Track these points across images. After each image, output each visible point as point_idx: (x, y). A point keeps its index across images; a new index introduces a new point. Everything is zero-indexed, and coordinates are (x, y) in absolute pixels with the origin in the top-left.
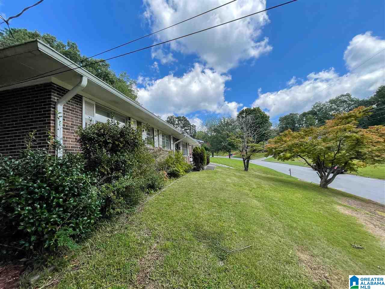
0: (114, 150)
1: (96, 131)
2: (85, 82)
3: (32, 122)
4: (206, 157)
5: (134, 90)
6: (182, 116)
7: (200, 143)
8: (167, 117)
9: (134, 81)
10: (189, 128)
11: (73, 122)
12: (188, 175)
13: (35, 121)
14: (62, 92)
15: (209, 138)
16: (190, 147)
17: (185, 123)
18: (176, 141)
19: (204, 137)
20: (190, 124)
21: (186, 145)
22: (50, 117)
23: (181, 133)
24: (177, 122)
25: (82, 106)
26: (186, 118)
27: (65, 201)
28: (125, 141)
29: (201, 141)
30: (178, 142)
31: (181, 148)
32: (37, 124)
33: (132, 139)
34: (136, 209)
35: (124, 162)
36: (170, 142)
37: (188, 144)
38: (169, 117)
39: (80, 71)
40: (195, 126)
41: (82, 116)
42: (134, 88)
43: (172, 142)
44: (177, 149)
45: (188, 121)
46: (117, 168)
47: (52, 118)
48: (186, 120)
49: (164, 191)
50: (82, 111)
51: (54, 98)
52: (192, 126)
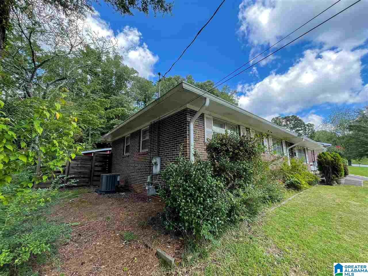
0: (234, 158)
1: (219, 142)
2: (208, 103)
3: (177, 137)
4: (342, 167)
5: (235, 98)
6: (291, 115)
7: (325, 146)
8: (272, 119)
9: (234, 90)
10: (303, 128)
11: (199, 135)
12: (314, 188)
13: (179, 137)
14: (193, 113)
15: (339, 138)
16: (310, 151)
17: (296, 123)
18: (289, 146)
19: (331, 138)
20: (304, 124)
21: (303, 150)
22: (186, 133)
23: (296, 136)
24: (284, 123)
25: (204, 121)
26: (297, 117)
27: (204, 200)
28: (245, 150)
29: (325, 144)
30: (291, 147)
31: (297, 154)
32: (179, 139)
33: (251, 148)
34: (258, 219)
35: (245, 170)
36: (282, 147)
37: (307, 148)
38: (274, 119)
39: (206, 95)
40: (312, 125)
41: (204, 129)
42: (235, 97)
43: (284, 147)
44: (291, 154)
45: (300, 120)
46: (239, 176)
47: (188, 133)
48: (297, 119)
49: (285, 205)
50: (204, 125)
51: (188, 119)
52: (307, 125)
